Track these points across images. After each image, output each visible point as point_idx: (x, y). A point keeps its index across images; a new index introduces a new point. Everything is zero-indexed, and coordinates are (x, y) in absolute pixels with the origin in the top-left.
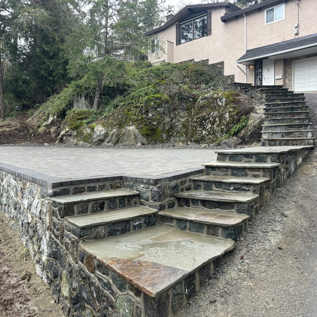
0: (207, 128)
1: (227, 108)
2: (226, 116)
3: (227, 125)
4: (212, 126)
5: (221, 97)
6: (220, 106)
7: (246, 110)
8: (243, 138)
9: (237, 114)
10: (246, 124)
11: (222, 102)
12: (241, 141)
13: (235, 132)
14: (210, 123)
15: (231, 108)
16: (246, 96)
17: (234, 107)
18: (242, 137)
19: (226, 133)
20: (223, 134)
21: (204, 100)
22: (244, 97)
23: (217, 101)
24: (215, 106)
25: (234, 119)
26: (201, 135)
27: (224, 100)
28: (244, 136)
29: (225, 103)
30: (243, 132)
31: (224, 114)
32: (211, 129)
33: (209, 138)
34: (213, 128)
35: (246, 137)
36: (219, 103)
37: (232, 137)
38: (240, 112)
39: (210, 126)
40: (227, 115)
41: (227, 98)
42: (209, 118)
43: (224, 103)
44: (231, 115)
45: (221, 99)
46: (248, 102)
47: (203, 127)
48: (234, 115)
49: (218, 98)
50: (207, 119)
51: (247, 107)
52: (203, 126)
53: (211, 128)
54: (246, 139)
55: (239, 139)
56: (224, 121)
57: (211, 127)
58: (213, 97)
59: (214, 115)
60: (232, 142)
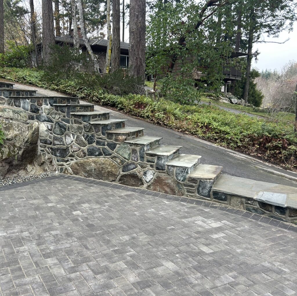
55: (4, 164)
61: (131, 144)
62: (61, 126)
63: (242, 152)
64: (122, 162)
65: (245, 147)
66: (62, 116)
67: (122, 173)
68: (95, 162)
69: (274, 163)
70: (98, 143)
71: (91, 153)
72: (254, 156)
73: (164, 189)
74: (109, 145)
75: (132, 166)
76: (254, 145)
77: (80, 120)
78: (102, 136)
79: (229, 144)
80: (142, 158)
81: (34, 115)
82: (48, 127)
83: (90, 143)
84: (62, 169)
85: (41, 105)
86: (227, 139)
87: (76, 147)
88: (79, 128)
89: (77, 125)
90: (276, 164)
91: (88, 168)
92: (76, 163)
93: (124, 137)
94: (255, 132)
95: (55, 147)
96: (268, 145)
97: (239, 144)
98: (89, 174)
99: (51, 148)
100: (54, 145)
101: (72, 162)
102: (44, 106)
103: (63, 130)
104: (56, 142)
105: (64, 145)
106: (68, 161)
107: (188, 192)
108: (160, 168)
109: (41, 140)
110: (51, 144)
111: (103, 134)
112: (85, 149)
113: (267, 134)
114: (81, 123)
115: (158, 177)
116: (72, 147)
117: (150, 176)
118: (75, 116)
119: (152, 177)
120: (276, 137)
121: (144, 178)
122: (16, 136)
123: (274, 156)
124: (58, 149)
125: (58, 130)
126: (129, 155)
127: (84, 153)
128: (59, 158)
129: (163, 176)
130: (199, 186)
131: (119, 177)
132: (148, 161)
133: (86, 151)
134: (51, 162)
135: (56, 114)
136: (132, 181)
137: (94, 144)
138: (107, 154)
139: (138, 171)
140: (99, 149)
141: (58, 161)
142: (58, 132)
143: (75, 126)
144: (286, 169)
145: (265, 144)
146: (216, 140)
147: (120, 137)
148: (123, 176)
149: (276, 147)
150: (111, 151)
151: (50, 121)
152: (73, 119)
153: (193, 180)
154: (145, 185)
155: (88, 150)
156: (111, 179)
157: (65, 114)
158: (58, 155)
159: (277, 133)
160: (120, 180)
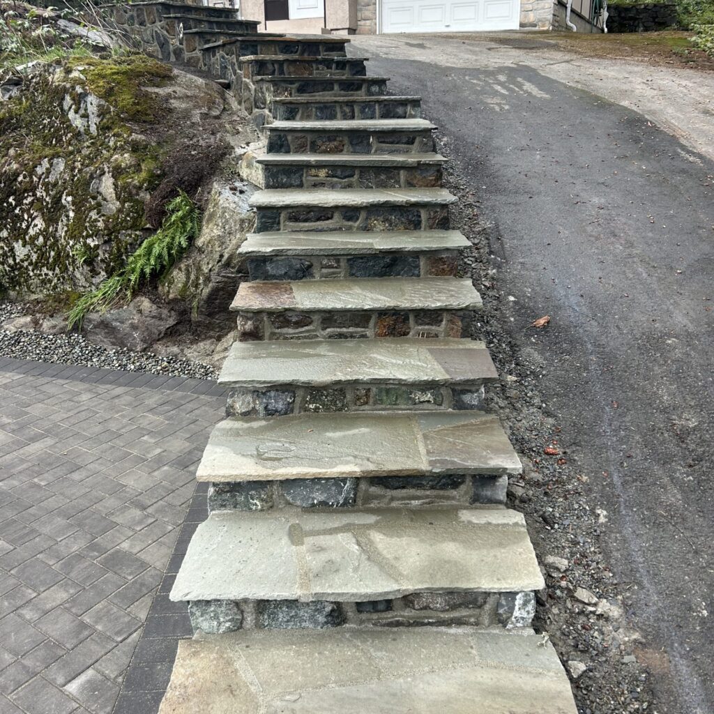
0: (32, 232)
1: (108, 148)
2: (102, 189)
3: (110, 234)
4: (48, 226)
5: (79, 90)
6: (77, 135)
7: (193, 165)
8: (181, 306)
9: (153, 183)
10: (191, 239)
11: (85, 116)
12: (171, 322)
13: (143, 274)
14: (40, 210)
15: (122, 148)
16: (200, 81)
17: (135, 148)
18: (175, 300)
19: (110, 274)
20: (94, 273)
21: (15, 92)
22: (188, 87)
23: (61, 105)
24: (58, 130)
25: (139, 208)
26: (11, 261)
27: (92, 103)
28: (183, 299)
29: (97, 120)
30: (178, 276)
31: (92, 177)
32: (46, 239)
33: (43, 282)
34: (54, 237)
35: (195, 304)
36: (71, 115)
37: (134, 295)
38: (164, 175)
39: (40, 223)
40: (107, 185)
41: (108, 94)
42: (33, 189)
43: (94, 120)
44: (124, 188)
45: (79, 100)
46: (205, 116)
47: (14, 229)
48: (140, 188)
49: (65, 90)
50: (26, 191)
51: (195, 147)
52: (14, 223)
53: (44, 233)
54: (195, 316)
55: (165, 312)
56: (93, 215)
57: (46, 230)
58: (46, 82)
59: (52, 179)
60: (134, 327)
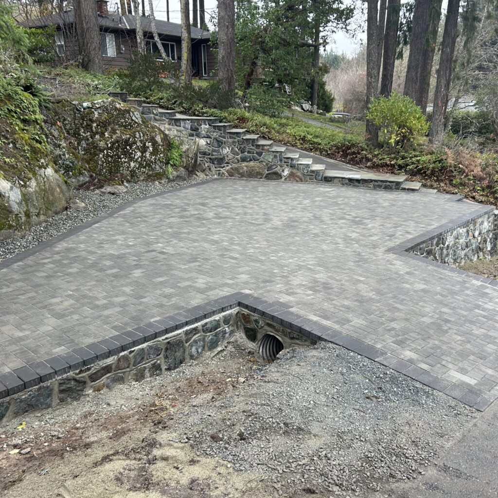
0: (136, 157)
4: (142, 154)
5: (132, 110)
6: (138, 124)
14: (139, 149)
21: (100, 111)
23: (130, 115)
26: (130, 169)
27: (138, 114)
32: (142, 158)
33: (142, 173)
34: (145, 157)
36: (134, 118)
39: (139, 154)
40: (158, 138)
42: (136, 142)
47: (130, 157)
50: (133, 143)
58: (116, 108)
59: (142, 139)
61: (273, 152)
62: (218, 141)
63: (331, 158)
64: (267, 164)
65: (333, 154)
66: (219, 134)
67: (267, 172)
68: (246, 166)
69: (353, 165)
70: (249, 152)
71: (244, 160)
72: (339, 161)
73: (295, 179)
74: (257, 153)
75: (274, 167)
76: (338, 153)
77: (234, 136)
78: (252, 147)
79: (321, 153)
80: (281, 160)
81: (194, 133)
82: (207, 142)
83: (242, 152)
84: (219, 174)
85: (201, 125)
86: (320, 149)
87: (231, 156)
88: (234, 142)
89: (232, 140)
90: (354, 165)
91: (241, 171)
92: (232, 168)
93: (268, 147)
94: (339, 142)
95: (213, 157)
96: (348, 151)
97: (329, 152)
98: (242, 175)
99: (210, 158)
100: (212, 155)
101: (228, 168)
102: (203, 126)
103: (220, 144)
104: (214, 153)
105: (221, 155)
106: (224, 167)
107: (310, 179)
108: (292, 166)
109: (200, 152)
110: (209, 155)
111: (253, 146)
112: (239, 157)
113: (347, 143)
114: (235, 139)
115: (292, 172)
116: (227, 156)
117: (286, 172)
118: (230, 133)
119: (287, 172)
120: (353, 145)
121: (283, 174)
122: (188, 149)
123: (352, 159)
124: (216, 159)
125: (216, 144)
126: (272, 159)
127: (238, 160)
128: (216, 166)
129: (295, 171)
130: (316, 175)
131: (264, 176)
132: (285, 162)
133: (239, 159)
134: (210, 169)
135: (214, 132)
136: (275, 177)
137: (246, 153)
138: (255, 159)
139: (278, 169)
140: (250, 157)
141: (215, 168)
142: (216, 146)
143: (230, 140)
144: (360, 168)
145: (346, 151)
146: (311, 149)
147: (266, 147)
148: (267, 174)
149: (354, 153)
150: (258, 157)
151: (208, 137)
152: (229, 135)
153: (313, 172)
154: (283, 179)
155: (241, 158)
156: (259, 177)
157: (222, 132)
158: (216, 163)
159: (354, 142)
160: (266, 177)
